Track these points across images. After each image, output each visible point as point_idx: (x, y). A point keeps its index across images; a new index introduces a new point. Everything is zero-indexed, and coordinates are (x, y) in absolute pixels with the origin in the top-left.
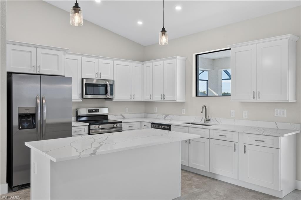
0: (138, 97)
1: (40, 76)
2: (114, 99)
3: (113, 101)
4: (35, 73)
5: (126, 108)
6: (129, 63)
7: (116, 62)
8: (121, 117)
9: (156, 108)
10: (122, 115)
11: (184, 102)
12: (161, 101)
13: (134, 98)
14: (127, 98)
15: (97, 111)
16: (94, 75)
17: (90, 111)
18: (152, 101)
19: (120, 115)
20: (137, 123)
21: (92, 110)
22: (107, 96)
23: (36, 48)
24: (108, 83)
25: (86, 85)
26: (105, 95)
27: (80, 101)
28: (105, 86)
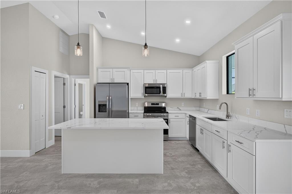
0: (189, 95)
1: (109, 84)
2: (167, 96)
3: (167, 98)
4: (112, 82)
5: (182, 103)
6: (180, 71)
7: (169, 71)
9: (205, 103)
10: (178, 108)
11: (218, 99)
12: (199, 98)
13: (184, 96)
14: (178, 95)
15: (158, 104)
16: (152, 81)
17: (152, 104)
18: (196, 98)
19: (177, 108)
20: (182, 114)
21: (154, 104)
22: (161, 94)
23: (113, 69)
24: (161, 86)
25: (146, 88)
26: (160, 93)
27: (142, 98)
28: (159, 88)
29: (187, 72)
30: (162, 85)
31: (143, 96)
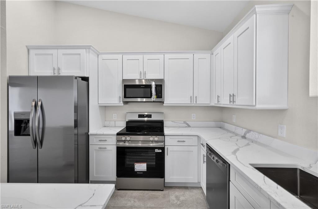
0: (203, 100)
2: (165, 103)
3: (164, 105)
6: (189, 55)
7: (167, 56)
8: (184, 124)
9: (235, 116)
10: (185, 122)
13: (196, 102)
14: (185, 100)
15: (151, 115)
17: (140, 116)
18: (219, 105)
19: (183, 122)
20: (192, 137)
21: (144, 115)
22: (152, 99)
23: (58, 49)
24: (153, 84)
25: (126, 87)
26: (151, 97)
27: (120, 105)
28: (150, 86)
29: (202, 58)
30: (155, 82)
31: (121, 102)
